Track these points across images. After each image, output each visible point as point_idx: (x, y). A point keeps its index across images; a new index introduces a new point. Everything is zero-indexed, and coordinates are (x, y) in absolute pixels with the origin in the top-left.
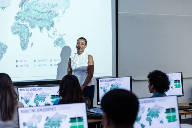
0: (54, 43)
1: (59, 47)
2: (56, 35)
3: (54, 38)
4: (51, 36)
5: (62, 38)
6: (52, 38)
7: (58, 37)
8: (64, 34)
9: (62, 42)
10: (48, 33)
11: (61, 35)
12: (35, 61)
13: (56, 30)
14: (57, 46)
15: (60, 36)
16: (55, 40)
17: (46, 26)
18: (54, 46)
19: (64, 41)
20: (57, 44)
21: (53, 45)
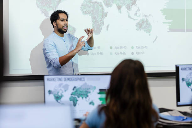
0: (136, 26)
1: (143, 31)
2: (139, 16)
3: (137, 20)
4: (132, 17)
5: (147, 19)
6: (133, 19)
7: (142, 19)
8: (150, 15)
9: (147, 24)
10: (128, 13)
11: (145, 16)
12: (111, 48)
13: (139, 10)
14: (140, 30)
15: (144, 18)
16: (138, 21)
17: (126, 4)
18: (137, 30)
19: (150, 23)
20: (140, 27)
21: (136, 28)
